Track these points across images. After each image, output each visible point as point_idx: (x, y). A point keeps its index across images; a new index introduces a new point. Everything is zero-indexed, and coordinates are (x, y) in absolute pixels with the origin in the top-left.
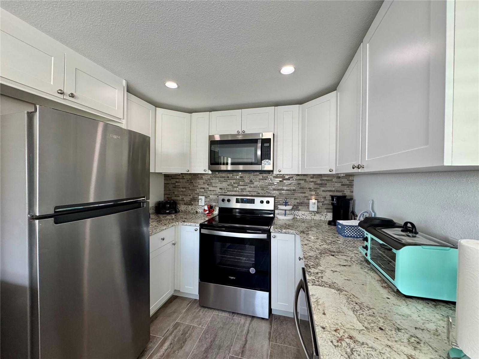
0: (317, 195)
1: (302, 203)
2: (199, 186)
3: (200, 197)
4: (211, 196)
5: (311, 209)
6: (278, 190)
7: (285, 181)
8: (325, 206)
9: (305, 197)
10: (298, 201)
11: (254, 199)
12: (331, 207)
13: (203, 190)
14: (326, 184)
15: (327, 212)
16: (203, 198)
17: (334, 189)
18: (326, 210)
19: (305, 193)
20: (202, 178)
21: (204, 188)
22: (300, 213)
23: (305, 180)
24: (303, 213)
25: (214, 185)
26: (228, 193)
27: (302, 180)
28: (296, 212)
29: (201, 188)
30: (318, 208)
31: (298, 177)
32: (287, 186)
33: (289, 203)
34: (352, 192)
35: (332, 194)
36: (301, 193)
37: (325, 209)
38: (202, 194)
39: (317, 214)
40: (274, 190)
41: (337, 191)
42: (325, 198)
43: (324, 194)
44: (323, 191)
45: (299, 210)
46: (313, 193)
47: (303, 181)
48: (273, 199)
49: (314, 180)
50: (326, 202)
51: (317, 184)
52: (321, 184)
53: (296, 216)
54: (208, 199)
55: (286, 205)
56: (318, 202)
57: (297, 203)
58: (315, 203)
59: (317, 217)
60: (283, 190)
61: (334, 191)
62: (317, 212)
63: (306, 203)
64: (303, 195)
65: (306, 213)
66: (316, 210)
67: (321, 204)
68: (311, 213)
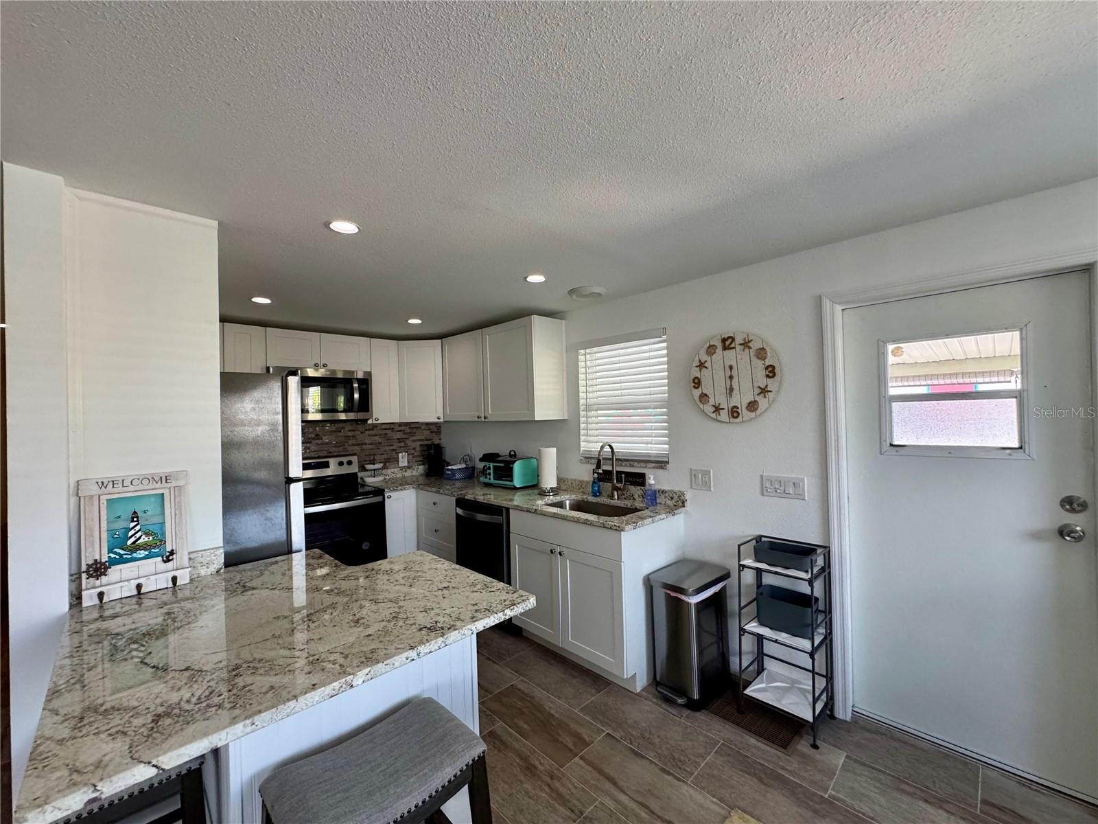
0: (406, 446)
1: (389, 459)
5: (400, 466)
9: (393, 450)
10: (385, 456)
11: (328, 462)
12: (421, 459)
14: (415, 433)
15: (419, 465)
17: (423, 438)
18: (416, 464)
19: (392, 445)
22: (389, 471)
23: (393, 429)
24: (392, 470)
27: (389, 429)
30: (408, 462)
33: (378, 461)
34: (440, 439)
35: (421, 443)
36: (388, 446)
37: (416, 462)
39: (408, 470)
41: (427, 440)
42: (414, 449)
43: (413, 445)
44: (413, 441)
46: (402, 444)
47: (390, 431)
48: (355, 457)
49: (402, 428)
50: (416, 454)
51: (406, 433)
52: (410, 433)
55: (374, 464)
56: (408, 455)
57: (384, 459)
58: (405, 457)
59: (408, 473)
61: (424, 440)
62: (409, 467)
63: (394, 458)
64: (392, 448)
65: (396, 470)
66: (406, 464)
67: (411, 456)
68: (402, 468)
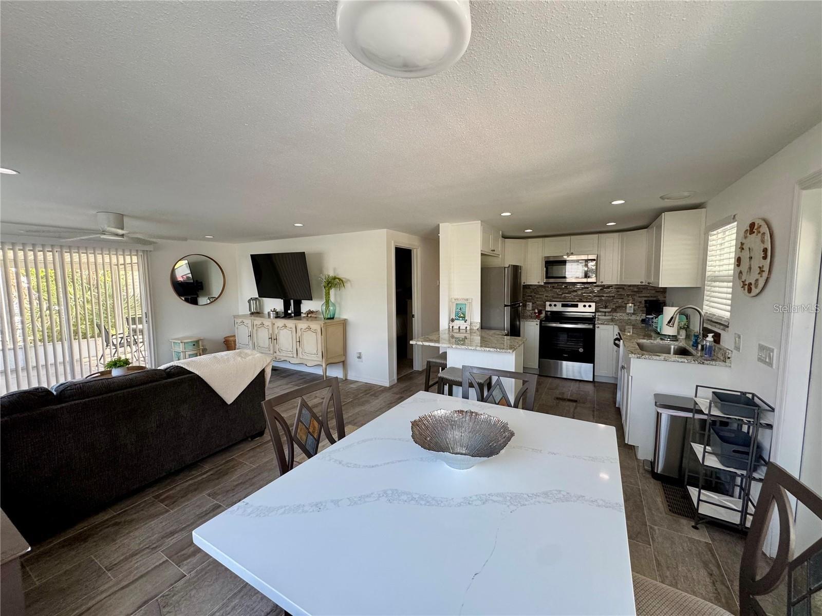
0: (634, 300)
1: (620, 307)
2: (527, 295)
3: (527, 303)
4: (537, 302)
5: (628, 311)
6: (599, 296)
7: (605, 289)
8: (641, 309)
9: (623, 302)
11: (577, 305)
12: (645, 309)
13: (530, 298)
14: (640, 292)
15: (643, 313)
16: (531, 304)
17: (649, 295)
18: (641, 312)
19: (623, 299)
20: (529, 288)
21: (531, 296)
22: (618, 314)
23: (623, 288)
24: (621, 314)
25: (540, 293)
26: (554, 300)
27: (621, 288)
28: (614, 314)
29: (529, 296)
30: (634, 310)
31: (617, 287)
32: (607, 293)
33: (609, 307)
34: (665, 297)
35: (646, 299)
37: (641, 311)
38: (529, 301)
40: (595, 296)
41: (651, 297)
42: (641, 302)
43: (640, 299)
44: (639, 297)
45: (617, 313)
46: (630, 298)
48: (594, 304)
49: (631, 288)
50: (641, 305)
51: (635, 292)
52: (637, 292)
53: (614, 317)
54: (534, 305)
55: (605, 308)
56: (634, 306)
57: (616, 306)
58: (631, 307)
59: (633, 317)
60: (603, 296)
61: (649, 297)
62: (633, 314)
63: (623, 307)
64: (621, 300)
65: (624, 314)
66: (632, 312)
67: (636, 307)
68: (628, 314)
